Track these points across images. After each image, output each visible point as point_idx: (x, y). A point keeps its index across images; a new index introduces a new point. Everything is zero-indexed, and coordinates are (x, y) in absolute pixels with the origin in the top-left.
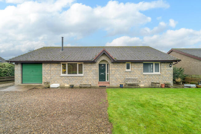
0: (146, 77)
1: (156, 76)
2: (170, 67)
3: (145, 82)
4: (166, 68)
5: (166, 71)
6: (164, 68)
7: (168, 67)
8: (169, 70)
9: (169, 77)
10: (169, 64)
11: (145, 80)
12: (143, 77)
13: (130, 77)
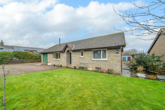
0: (94, 62)
1: (103, 62)
2: (117, 53)
3: (93, 66)
4: (113, 55)
5: (113, 57)
6: (110, 55)
7: (115, 53)
8: (116, 56)
9: (115, 63)
10: (116, 50)
11: (93, 65)
12: (92, 62)
13: (82, 62)
